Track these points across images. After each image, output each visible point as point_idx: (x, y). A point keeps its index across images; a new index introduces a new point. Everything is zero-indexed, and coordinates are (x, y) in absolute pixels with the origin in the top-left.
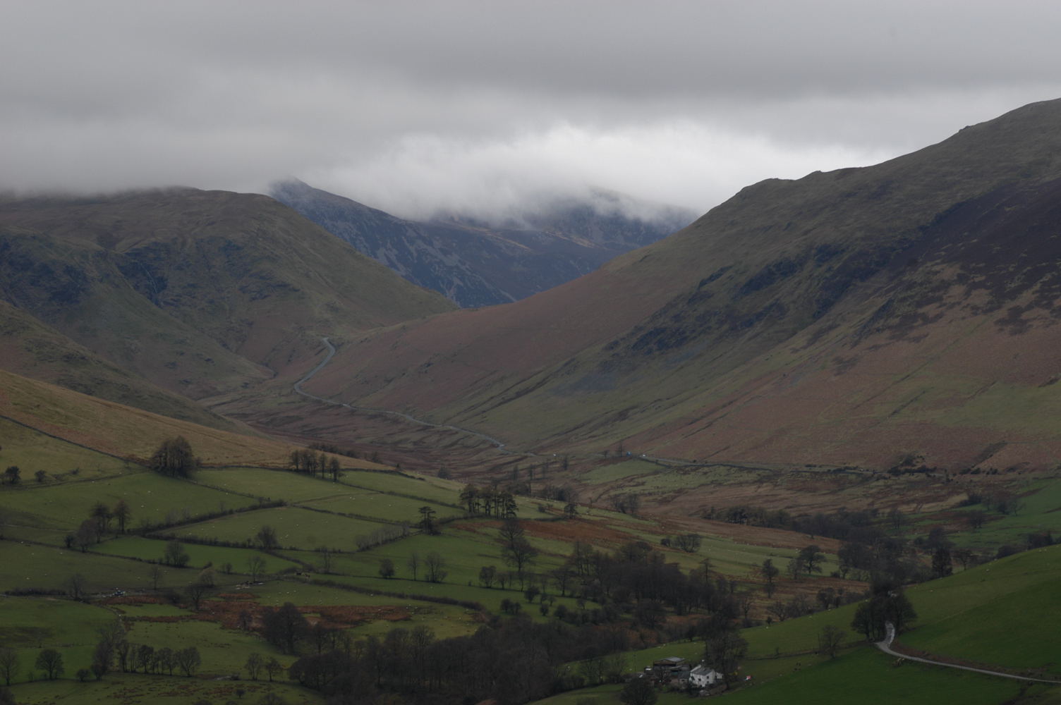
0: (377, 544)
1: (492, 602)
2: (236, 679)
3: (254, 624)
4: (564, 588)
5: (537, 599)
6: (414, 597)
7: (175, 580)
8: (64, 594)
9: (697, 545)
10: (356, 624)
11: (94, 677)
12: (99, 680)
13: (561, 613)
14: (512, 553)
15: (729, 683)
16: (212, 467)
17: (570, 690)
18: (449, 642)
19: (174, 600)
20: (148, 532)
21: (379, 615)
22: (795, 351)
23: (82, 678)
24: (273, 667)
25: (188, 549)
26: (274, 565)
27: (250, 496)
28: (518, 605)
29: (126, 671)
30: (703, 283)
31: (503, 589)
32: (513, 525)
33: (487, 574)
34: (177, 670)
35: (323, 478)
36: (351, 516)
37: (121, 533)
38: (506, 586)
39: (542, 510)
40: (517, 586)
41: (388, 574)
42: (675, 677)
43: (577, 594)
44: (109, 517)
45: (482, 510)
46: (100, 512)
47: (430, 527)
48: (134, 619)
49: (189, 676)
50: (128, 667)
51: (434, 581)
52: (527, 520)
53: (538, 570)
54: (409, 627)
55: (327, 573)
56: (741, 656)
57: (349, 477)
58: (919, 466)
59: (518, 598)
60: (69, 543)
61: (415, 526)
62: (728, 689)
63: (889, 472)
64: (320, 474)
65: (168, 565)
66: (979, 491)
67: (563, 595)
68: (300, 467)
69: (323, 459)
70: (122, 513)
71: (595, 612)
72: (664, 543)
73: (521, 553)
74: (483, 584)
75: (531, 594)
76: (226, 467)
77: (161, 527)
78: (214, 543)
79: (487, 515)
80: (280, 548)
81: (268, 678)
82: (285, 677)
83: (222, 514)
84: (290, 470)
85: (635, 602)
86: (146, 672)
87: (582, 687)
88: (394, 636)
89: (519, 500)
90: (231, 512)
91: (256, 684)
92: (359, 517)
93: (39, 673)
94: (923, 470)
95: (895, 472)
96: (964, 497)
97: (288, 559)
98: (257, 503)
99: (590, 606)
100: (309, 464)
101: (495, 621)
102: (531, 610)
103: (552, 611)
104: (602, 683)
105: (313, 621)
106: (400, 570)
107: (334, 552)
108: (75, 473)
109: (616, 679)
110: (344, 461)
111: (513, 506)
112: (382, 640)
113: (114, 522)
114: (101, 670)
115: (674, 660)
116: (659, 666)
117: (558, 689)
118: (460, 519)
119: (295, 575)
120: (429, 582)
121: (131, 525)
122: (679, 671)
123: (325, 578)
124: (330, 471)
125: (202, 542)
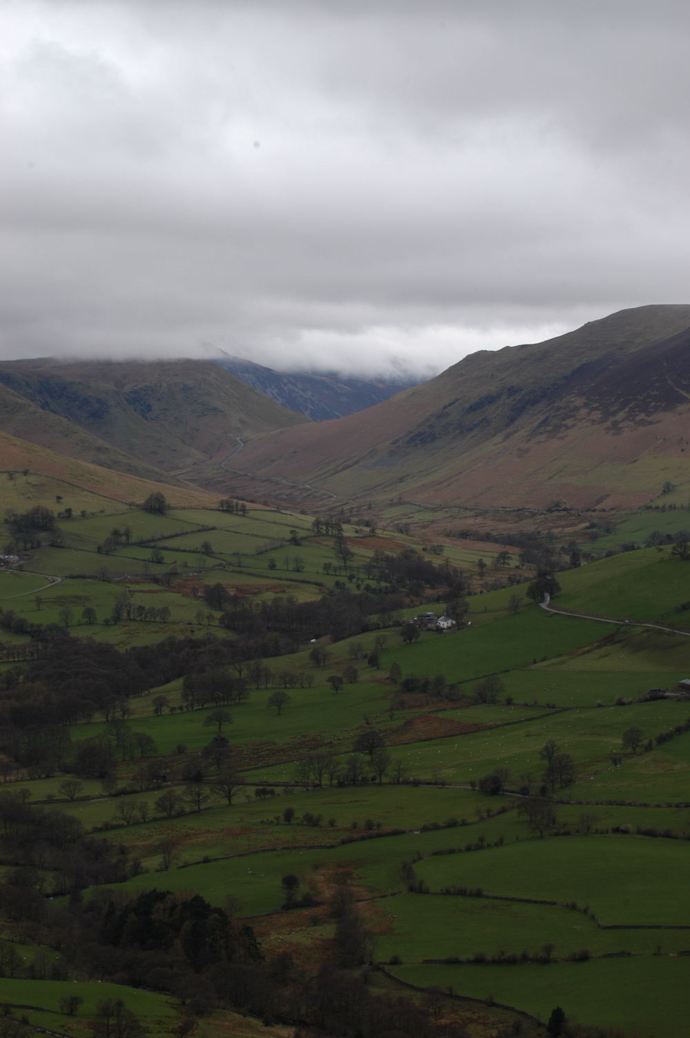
0: (267, 551)
1: (330, 582)
2: (190, 624)
3: (200, 594)
4: (369, 575)
5: (355, 580)
6: (287, 580)
7: (157, 570)
8: (97, 577)
9: (442, 550)
10: (255, 594)
11: (113, 623)
12: (116, 624)
13: (368, 588)
14: (340, 555)
15: (460, 626)
16: (176, 508)
17: (372, 630)
18: (307, 604)
19: (156, 581)
20: (142, 544)
21: (268, 589)
22: (496, 444)
23: (107, 623)
24: (210, 617)
25: (164, 553)
26: (210, 562)
27: (199, 525)
28: (344, 584)
29: (130, 619)
30: (445, 407)
31: (336, 575)
32: (341, 540)
33: (327, 567)
34: (158, 619)
35: (237, 515)
36: (252, 535)
37: (128, 544)
38: (338, 573)
39: (357, 532)
40: (343, 573)
41: (273, 567)
42: (429, 623)
43: (376, 578)
44: (121, 535)
45: (324, 532)
46: (116, 533)
47: (295, 541)
48: (134, 591)
49: (165, 622)
50: (132, 617)
51: (298, 571)
52: (349, 538)
53: (355, 564)
54: (285, 596)
55: (240, 566)
56: (466, 611)
57: (251, 514)
58: (563, 507)
59: (343, 580)
60: (99, 550)
61: (288, 541)
62: (459, 629)
63: (547, 511)
64: (235, 512)
65: (153, 562)
66: (595, 521)
67: (369, 579)
68: (225, 508)
69: (237, 504)
70: (127, 534)
71: (386, 587)
72: (424, 550)
73: (345, 555)
74: (325, 572)
75: (351, 578)
76: (184, 508)
77: (149, 541)
78: (177, 550)
79: (327, 535)
80: (213, 553)
81: (207, 624)
82: (217, 623)
83: (182, 534)
84: (219, 510)
85: (408, 582)
86: (141, 620)
87: (379, 628)
88: (276, 600)
89: (344, 526)
90: (187, 533)
91: (201, 627)
92: (257, 536)
93: (84, 620)
94: (565, 510)
95: (550, 510)
96: (587, 524)
97: (218, 558)
98: (201, 528)
99: (383, 584)
100: (229, 507)
101: (331, 593)
102: (351, 587)
103: (362, 587)
104: (390, 626)
105: (232, 592)
106: (279, 565)
107: (244, 555)
108: (102, 512)
109: (398, 624)
110: (249, 505)
111: (341, 530)
112: (269, 603)
113: (123, 539)
114: (117, 619)
115: (429, 613)
116: (421, 617)
117: (365, 629)
118: (311, 537)
119: (222, 567)
120: (294, 571)
121: (133, 539)
122: (432, 619)
123: (238, 569)
124: (241, 511)
125: (171, 549)
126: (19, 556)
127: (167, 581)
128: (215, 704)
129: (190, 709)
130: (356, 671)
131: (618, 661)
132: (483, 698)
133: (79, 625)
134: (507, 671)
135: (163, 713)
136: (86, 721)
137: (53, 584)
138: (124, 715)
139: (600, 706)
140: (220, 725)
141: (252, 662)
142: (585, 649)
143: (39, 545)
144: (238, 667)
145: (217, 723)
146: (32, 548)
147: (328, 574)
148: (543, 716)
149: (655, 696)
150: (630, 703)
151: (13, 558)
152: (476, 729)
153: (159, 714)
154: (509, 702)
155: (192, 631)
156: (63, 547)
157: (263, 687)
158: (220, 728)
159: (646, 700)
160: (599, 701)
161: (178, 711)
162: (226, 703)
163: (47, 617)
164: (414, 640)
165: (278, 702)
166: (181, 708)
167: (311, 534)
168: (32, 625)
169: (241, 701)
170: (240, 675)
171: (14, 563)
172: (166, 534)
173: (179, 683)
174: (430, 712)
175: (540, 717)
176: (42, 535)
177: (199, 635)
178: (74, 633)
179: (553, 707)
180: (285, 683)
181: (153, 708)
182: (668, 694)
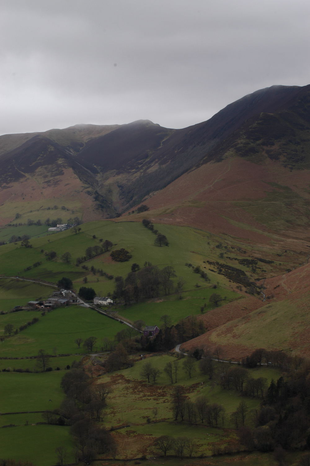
149: (18, 309)
150: (7, 313)
159: (14, 311)
182: (23, 308)
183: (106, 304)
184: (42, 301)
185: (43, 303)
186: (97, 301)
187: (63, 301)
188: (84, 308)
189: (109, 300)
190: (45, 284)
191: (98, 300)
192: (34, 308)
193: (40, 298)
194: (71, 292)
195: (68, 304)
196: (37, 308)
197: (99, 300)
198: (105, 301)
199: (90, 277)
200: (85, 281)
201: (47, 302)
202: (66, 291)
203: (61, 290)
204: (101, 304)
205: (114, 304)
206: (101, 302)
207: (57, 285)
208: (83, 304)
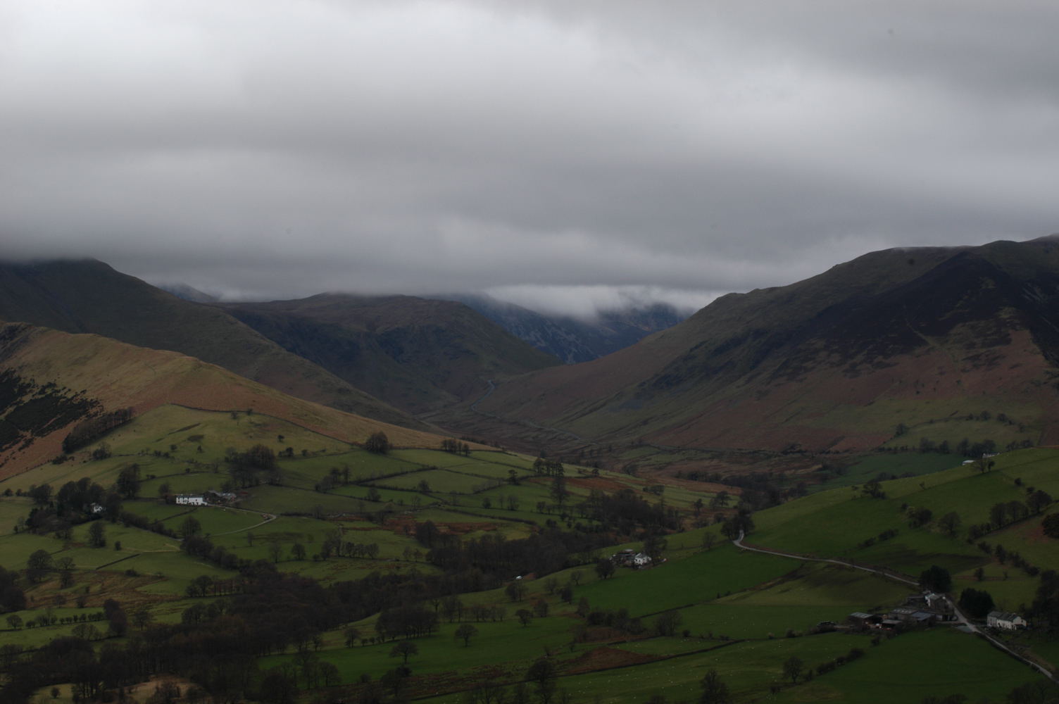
0: (484, 490)
1: (541, 521)
2: (398, 560)
3: (412, 532)
4: (582, 514)
5: (567, 519)
6: (500, 518)
7: (371, 508)
8: (311, 515)
10: (467, 532)
11: (322, 559)
12: (325, 560)
13: (578, 527)
14: (556, 495)
15: (655, 562)
16: (399, 448)
17: (572, 566)
18: (514, 542)
19: (370, 518)
20: (360, 483)
21: (481, 527)
23: (316, 559)
24: (417, 554)
25: (380, 492)
26: (426, 500)
27: (418, 464)
28: (555, 523)
29: (340, 556)
31: (549, 514)
32: (560, 479)
33: (541, 506)
34: (367, 555)
35: (460, 455)
36: (472, 475)
37: (346, 484)
38: (551, 512)
39: (580, 472)
40: (557, 512)
41: (487, 506)
42: (628, 559)
43: (589, 517)
44: (340, 474)
45: (545, 472)
46: (335, 472)
47: (514, 481)
48: (348, 529)
49: (373, 559)
50: (341, 554)
51: (512, 510)
52: (569, 479)
53: (569, 504)
54: (494, 534)
55: (454, 505)
56: (664, 548)
57: (474, 454)
58: (798, 449)
59: (556, 518)
60: (317, 489)
61: (507, 480)
62: (654, 565)
63: (782, 452)
64: (458, 453)
65: (369, 500)
66: (828, 463)
67: (581, 517)
68: (448, 449)
69: (460, 444)
70: (346, 472)
71: (598, 526)
73: (562, 495)
74: (539, 511)
75: (563, 517)
76: (407, 448)
77: (368, 480)
78: (396, 489)
80: (431, 492)
81: (415, 560)
82: (424, 559)
83: (403, 474)
84: (441, 450)
85: (620, 521)
86: (350, 557)
87: (578, 565)
88: (484, 538)
89: (565, 467)
90: (407, 472)
91: (408, 563)
92: (476, 475)
93: (293, 556)
94: (800, 451)
95: (785, 453)
96: (820, 466)
97: (434, 497)
98: (421, 467)
99: (595, 523)
100: (452, 447)
101: (541, 531)
102: (563, 526)
103: (573, 525)
104: (589, 563)
105: (443, 530)
106: (494, 504)
107: (460, 494)
108: (324, 451)
109: (596, 560)
110: (472, 445)
111: (561, 470)
112: (478, 541)
113: (342, 478)
114: (326, 555)
115: (629, 550)
116: (620, 554)
117: (566, 566)
118: (532, 477)
119: (437, 506)
120: (509, 510)
121: (351, 479)
122: (630, 556)
123: (452, 508)
124: (464, 451)
125: (389, 488)
126: (236, 494)
127: (380, 519)
128: (405, 637)
129: (381, 641)
130: (546, 606)
131: (798, 596)
132: (663, 630)
133: (289, 561)
134: (692, 605)
135: (354, 645)
136: (280, 653)
137: (267, 521)
138: (316, 647)
139: (771, 638)
140: (406, 656)
141: (449, 598)
142: (769, 584)
143: (258, 484)
144: (435, 601)
145: (403, 654)
146: (250, 486)
147: (542, 513)
148: (715, 648)
149: (825, 629)
150: (800, 635)
151: (230, 495)
152: (651, 660)
153: (351, 645)
154: (686, 634)
155: (398, 568)
156: (281, 486)
157: (457, 620)
158: (406, 659)
159: (816, 633)
160: (770, 634)
161: (370, 643)
162: (416, 635)
163: (257, 553)
164: (608, 576)
165: (465, 635)
166: (372, 640)
167: (530, 473)
168: (241, 561)
169: (432, 633)
170: (437, 609)
171: (231, 500)
172: (386, 473)
173: (375, 617)
174: (610, 644)
175: (712, 649)
176: (261, 474)
177: (404, 571)
178: (281, 569)
179: (727, 639)
180: (478, 617)
181: (345, 641)
182: (838, 627)
183: (1010, 627)
184: (880, 614)
185: (881, 618)
186: (995, 621)
187: (923, 616)
188: (964, 633)
189: (1018, 621)
190: (895, 577)
191: (995, 618)
192: (860, 628)
193: (878, 608)
194: (944, 598)
195: (931, 623)
196: (865, 630)
197: (998, 618)
198: (1009, 620)
199: (991, 569)
200: (980, 576)
201: (890, 616)
202: (933, 594)
203: (925, 593)
204: (1000, 627)
205: (1028, 628)
206: (1000, 622)
207: (919, 582)
208: (965, 625)
